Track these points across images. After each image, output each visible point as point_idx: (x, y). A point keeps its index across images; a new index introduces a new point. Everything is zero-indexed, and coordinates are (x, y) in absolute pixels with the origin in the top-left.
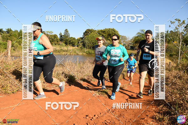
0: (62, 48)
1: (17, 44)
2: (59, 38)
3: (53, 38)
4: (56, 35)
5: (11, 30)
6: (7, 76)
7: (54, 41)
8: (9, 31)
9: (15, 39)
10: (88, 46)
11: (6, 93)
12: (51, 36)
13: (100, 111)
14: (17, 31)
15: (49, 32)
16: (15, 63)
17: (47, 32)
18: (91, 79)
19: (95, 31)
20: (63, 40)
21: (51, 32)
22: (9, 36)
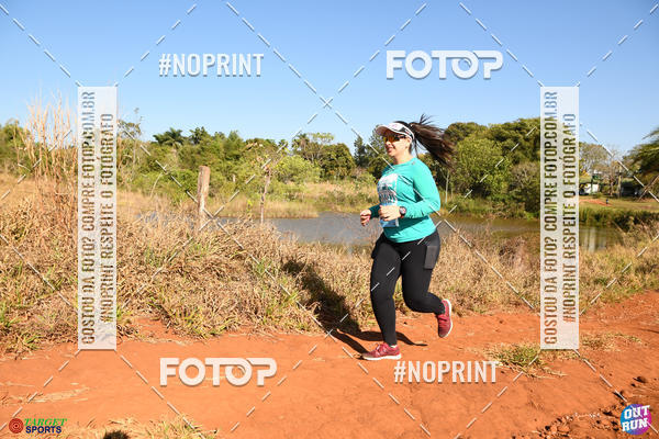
0: (364, 190)
1: (221, 178)
2: (353, 155)
3: (333, 156)
4: (344, 146)
5: (204, 133)
6: (196, 279)
7: (337, 166)
8: (199, 136)
9: (216, 159)
10: (456, 183)
11: (192, 333)
12: (327, 148)
13: (512, 427)
14: (222, 135)
15: (322, 138)
16: (218, 239)
17: (315, 136)
18: (470, 305)
19: (482, 128)
20: (367, 161)
21: (329, 137)
22: (199, 153)
